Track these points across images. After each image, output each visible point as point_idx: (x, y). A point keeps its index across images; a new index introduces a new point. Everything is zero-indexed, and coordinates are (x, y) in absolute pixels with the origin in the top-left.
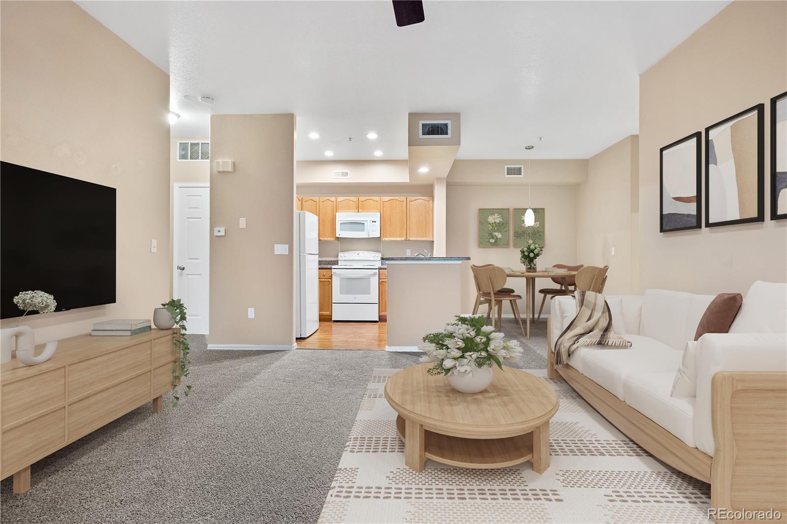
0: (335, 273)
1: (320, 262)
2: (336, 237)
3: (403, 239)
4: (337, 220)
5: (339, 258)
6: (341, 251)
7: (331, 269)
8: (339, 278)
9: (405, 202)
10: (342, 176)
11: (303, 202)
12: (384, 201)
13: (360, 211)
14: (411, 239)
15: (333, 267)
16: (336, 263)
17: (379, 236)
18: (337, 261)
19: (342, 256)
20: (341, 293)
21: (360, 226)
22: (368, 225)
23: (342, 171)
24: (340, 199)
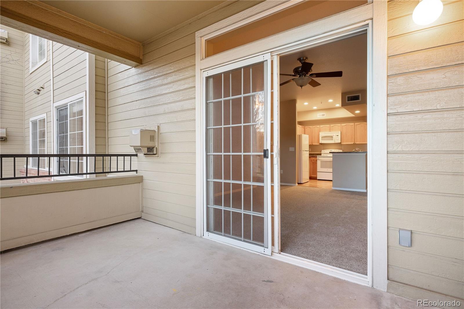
0: (318, 159)
1: (310, 154)
2: (320, 143)
3: (352, 143)
4: (320, 135)
5: (322, 152)
6: (323, 149)
7: (317, 157)
8: (320, 161)
9: (354, 126)
10: (322, 116)
11: (305, 129)
12: (343, 126)
13: (331, 131)
14: (357, 143)
15: (317, 156)
16: (320, 154)
17: (340, 142)
18: (321, 154)
19: (323, 152)
20: (321, 167)
21: (331, 138)
22: (334, 137)
23: (322, 114)
24: (322, 126)
